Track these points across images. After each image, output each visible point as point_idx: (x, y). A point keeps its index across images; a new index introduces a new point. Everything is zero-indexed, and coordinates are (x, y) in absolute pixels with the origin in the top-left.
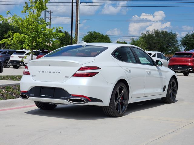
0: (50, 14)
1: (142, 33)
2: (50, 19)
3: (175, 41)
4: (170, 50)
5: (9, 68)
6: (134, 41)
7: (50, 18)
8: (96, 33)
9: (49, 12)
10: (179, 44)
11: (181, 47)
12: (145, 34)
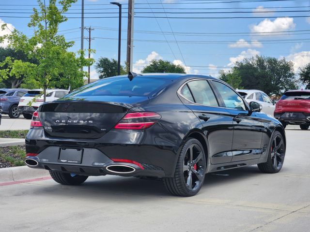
0: (90, 33)
1: (236, 62)
2: (90, 41)
3: (290, 74)
4: (282, 89)
5: (18, 118)
6: (224, 75)
7: (90, 39)
8: (163, 62)
9: (89, 30)
10: (297, 79)
11: (301, 84)
12: (242, 64)
